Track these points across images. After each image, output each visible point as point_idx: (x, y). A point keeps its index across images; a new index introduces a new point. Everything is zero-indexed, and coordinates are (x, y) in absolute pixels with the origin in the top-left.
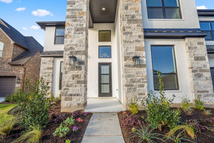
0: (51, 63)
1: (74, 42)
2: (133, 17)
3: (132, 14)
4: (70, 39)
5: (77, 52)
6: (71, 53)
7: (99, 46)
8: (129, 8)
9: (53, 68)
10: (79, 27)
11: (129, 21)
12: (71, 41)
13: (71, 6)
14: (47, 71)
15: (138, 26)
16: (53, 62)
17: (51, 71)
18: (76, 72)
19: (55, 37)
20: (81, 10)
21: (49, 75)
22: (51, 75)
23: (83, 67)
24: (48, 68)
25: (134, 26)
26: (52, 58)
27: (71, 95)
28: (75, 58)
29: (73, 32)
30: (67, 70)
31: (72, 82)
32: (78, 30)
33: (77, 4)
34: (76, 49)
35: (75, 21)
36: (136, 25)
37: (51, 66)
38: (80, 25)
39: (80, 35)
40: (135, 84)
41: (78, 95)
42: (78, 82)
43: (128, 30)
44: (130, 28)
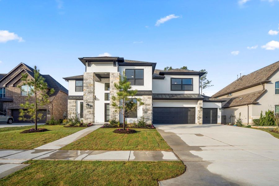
0: (74, 103)
1: (88, 98)
5: (89, 102)
6: (87, 102)
7: (105, 93)
9: (76, 106)
10: (90, 91)
12: (86, 97)
13: (85, 81)
14: (72, 107)
16: (75, 102)
17: (75, 107)
18: (89, 110)
19: (76, 86)
20: (91, 83)
21: (73, 110)
22: (75, 110)
23: (92, 108)
24: (73, 106)
26: (75, 100)
27: (87, 118)
28: (88, 105)
29: (87, 93)
30: (85, 109)
31: (87, 113)
32: (89, 93)
33: (88, 80)
34: (89, 101)
35: (88, 88)
37: (75, 105)
38: (90, 90)
39: (91, 95)
41: (90, 118)
42: (90, 114)
44: (113, 92)
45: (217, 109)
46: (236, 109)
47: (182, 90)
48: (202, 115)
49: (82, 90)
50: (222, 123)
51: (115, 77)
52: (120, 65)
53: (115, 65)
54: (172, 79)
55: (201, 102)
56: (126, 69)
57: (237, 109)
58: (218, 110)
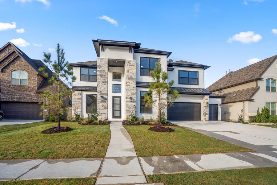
0: (80, 95)
1: (102, 89)
2: (131, 77)
3: (131, 75)
4: (100, 87)
5: (104, 94)
6: (101, 94)
7: (113, 84)
8: (130, 72)
9: (81, 99)
10: (104, 81)
11: (129, 79)
12: (100, 88)
13: (99, 69)
14: (77, 100)
15: (133, 82)
16: (81, 94)
18: (103, 104)
19: (81, 75)
20: (105, 71)
21: (79, 103)
23: (107, 101)
25: (131, 81)
26: (80, 91)
27: (101, 114)
28: (102, 97)
29: (101, 83)
30: (99, 102)
31: (101, 108)
32: (104, 83)
33: (102, 67)
34: (103, 92)
35: (102, 77)
36: (132, 81)
37: (80, 97)
38: (105, 80)
39: (105, 85)
40: (130, 110)
41: (105, 114)
42: (105, 108)
43: (128, 84)
44: (129, 82)
45: (217, 105)
46: (231, 106)
47: (188, 84)
48: (208, 111)
49: (88, 80)
50: (222, 120)
51: (131, 66)
52: (135, 52)
53: (130, 52)
54: (179, 71)
55: (207, 97)
56: (141, 57)
57: (233, 105)
58: (219, 106)
